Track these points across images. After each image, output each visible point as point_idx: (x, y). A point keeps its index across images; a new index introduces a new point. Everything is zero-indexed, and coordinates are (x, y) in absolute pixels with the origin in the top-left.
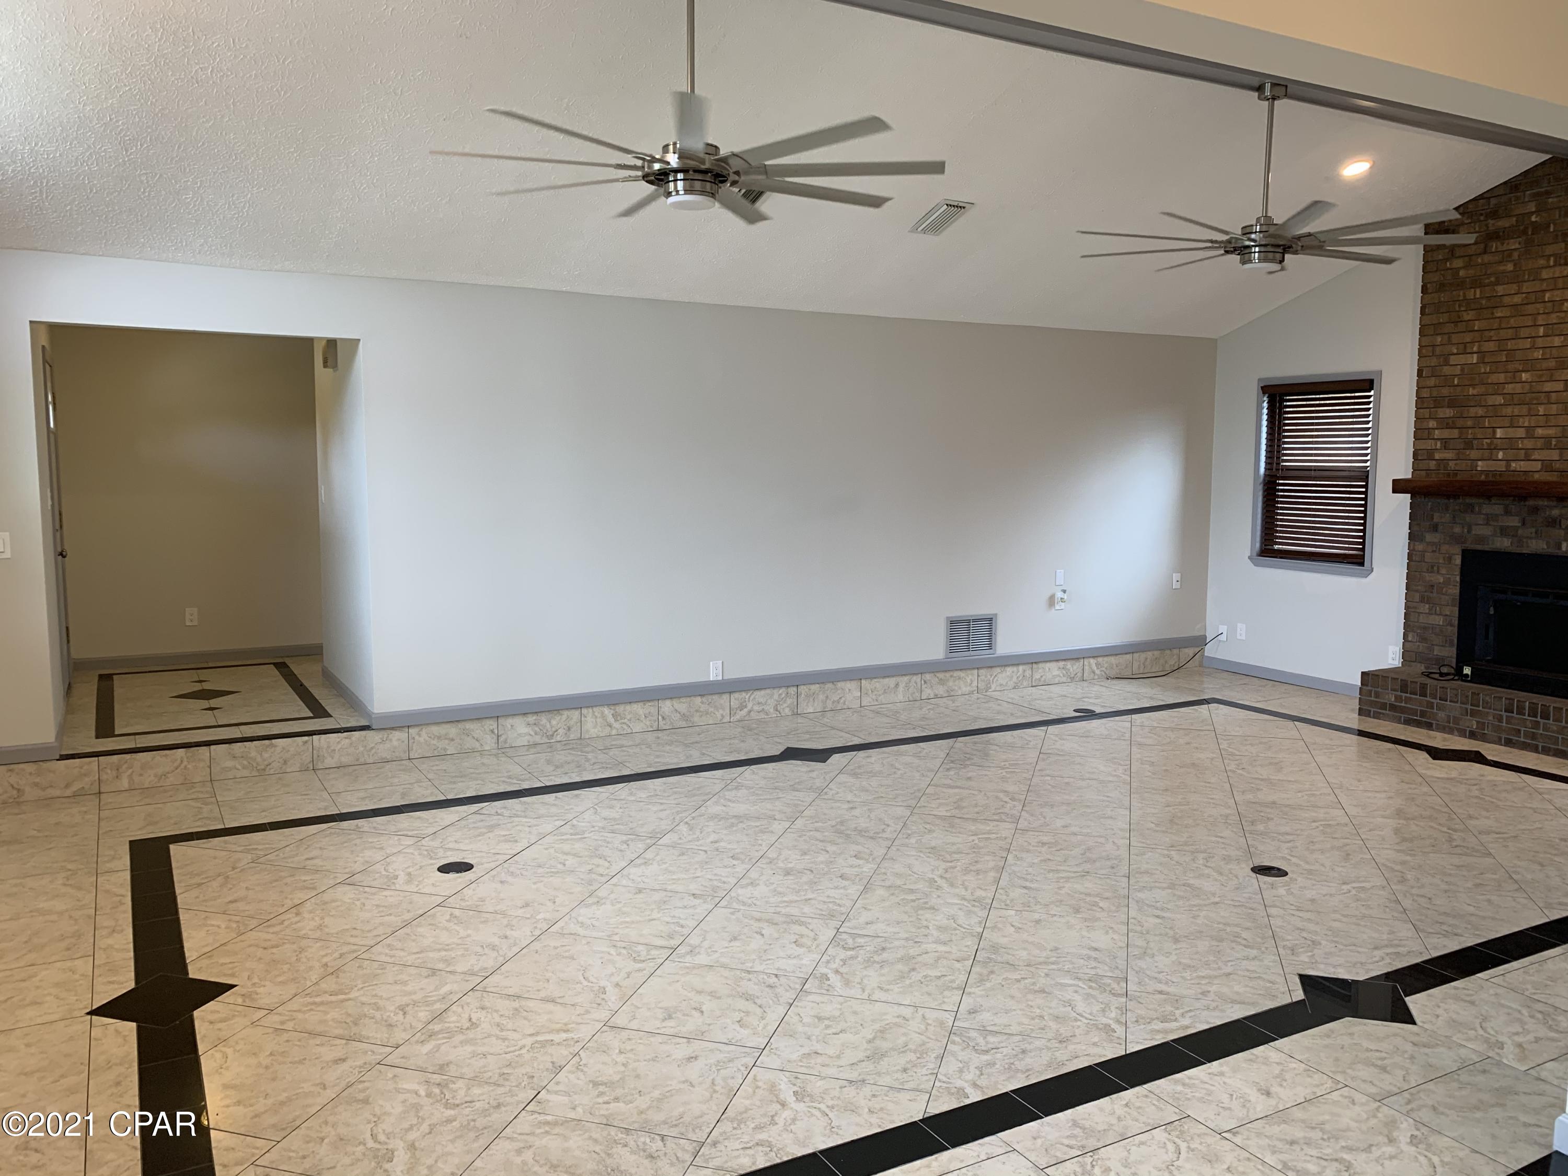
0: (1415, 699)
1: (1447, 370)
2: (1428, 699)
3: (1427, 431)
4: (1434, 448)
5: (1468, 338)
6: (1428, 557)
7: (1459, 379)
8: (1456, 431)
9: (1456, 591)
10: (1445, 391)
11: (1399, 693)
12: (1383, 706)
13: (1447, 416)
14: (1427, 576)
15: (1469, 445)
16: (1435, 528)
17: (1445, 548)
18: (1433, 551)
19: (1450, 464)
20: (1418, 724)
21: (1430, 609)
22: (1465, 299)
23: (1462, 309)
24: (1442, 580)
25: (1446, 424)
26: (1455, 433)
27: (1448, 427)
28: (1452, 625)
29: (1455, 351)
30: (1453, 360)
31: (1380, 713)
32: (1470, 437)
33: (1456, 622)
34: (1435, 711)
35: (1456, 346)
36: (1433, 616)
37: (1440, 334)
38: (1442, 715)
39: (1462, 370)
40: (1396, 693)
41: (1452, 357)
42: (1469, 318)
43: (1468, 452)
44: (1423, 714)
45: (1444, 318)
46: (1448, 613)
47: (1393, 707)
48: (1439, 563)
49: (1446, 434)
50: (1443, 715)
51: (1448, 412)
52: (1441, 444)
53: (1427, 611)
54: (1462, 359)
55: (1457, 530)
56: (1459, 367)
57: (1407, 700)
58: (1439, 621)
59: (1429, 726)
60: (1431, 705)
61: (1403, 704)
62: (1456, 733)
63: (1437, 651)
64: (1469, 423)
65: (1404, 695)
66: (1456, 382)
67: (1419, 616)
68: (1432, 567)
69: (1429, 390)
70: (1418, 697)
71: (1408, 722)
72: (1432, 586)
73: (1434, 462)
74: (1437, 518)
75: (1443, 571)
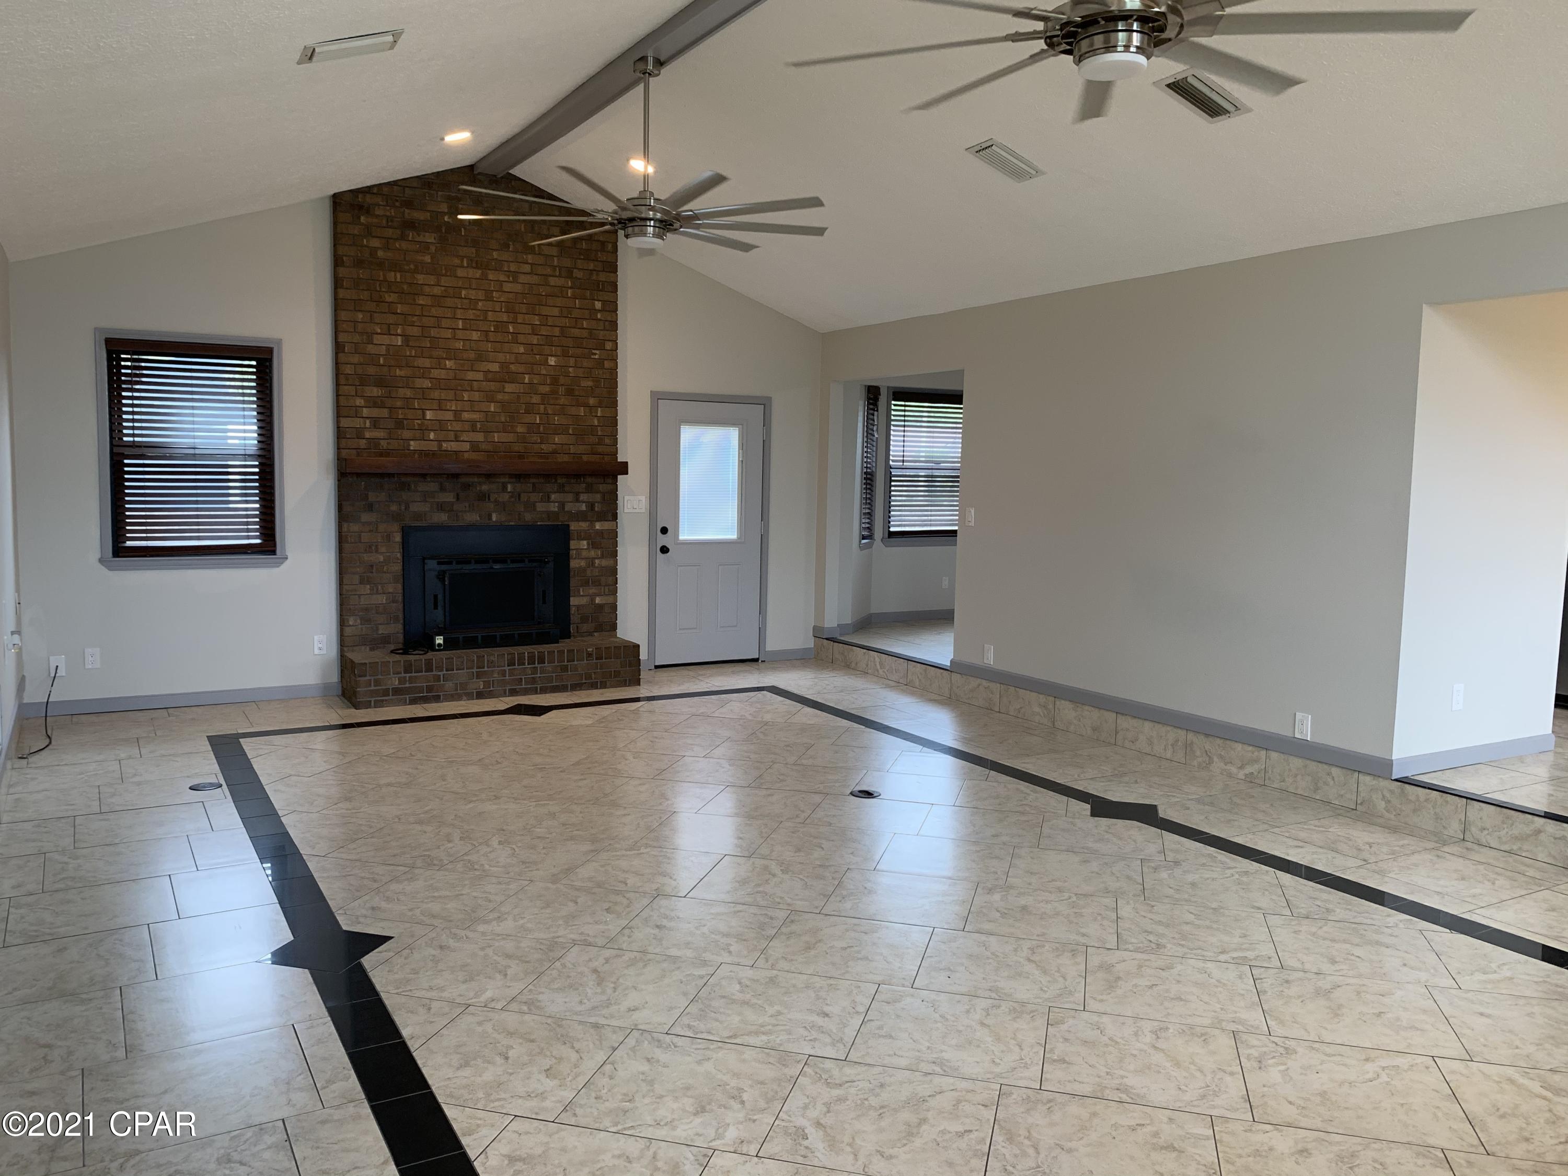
0: (421, 676)
1: (371, 349)
2: (434, 673)
3: (354, 409)
4: (362, 426)
5: (391, 319)
6: (365, 537)
7: (385, 359)
8: (386, 411)
9: (397, 567)
10: (371, 370)
11: (403, 675)
12: (386, 693)
13: (375, 395)
14: (366, 557)
15: (399, 424)
16: (370, 508)
17: (382, 527)
18: (370, 531)
19: (382, 444)
20: (426, 700)
21: (371, 589)
22: (385, 280)
23: (384, 290)
24: (382, 559)
25: (374, 403)
26: (385, 413)
27: (375, 405)
28: (396, 602)
29: (379, 331)
30: (377, 339)
31: (382, 701)
32: (400, 417)
33: (400, 598)
34: (442, 682)
35: (379, 326)
36: (375, 596)
37: (361, 311)
38: (449, 685)
39: (387, 350)
40: (400, 675)
41: (375, 336)
42: (390, 300)
43: (400, 432)
44: (430, 689)
45: (365, 295)
46: (391, 590)
47: (397, 691)
48: (378, 542)
49: (375, 413)
50: (451, 685)
51: (376, 392)
52: (370, 422)
53: (368, 592)
54: (386, 340)
55: (394, 508)
56: (384, 347)
57: (411, 680)
58: (382, 599)
59: (437, 699)
60: (438, 678)
61: (407, 685)
62: (465, 698)
63: (382, 630)
64: (399, 404)
65: (408, 675)
66: (382, 362)
67: (359, 598)
68: (370, 547)
69: (353, 366)
70: (424, 673)
71: (413, 701)
72: (372, 566)
73: (364, 441)
74: (372, 497)
75: (383, 549)
